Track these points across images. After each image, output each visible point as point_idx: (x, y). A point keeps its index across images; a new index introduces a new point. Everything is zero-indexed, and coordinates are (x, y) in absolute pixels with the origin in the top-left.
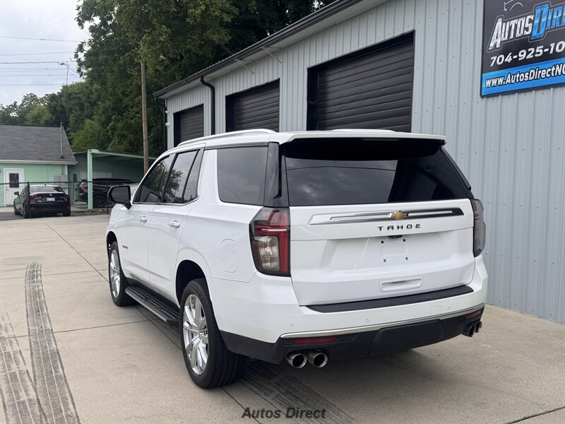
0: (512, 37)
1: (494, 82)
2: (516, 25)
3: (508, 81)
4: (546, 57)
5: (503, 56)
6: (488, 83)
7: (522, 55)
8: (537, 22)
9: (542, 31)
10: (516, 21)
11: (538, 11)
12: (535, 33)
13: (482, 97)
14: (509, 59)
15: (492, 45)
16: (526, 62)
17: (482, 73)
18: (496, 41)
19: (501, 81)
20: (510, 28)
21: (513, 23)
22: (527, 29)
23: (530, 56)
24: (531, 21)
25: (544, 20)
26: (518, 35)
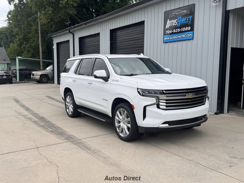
0: (172, 25)
1: (167, 38)
2: (173, 22)
3: (171, 38)
4: (180, 32)
5: (169, 31)
6: (165, 39)
7: (174, 31)
8: (178, 21)
9: (179, 24)
10: (173, 21)
11: (178, 18)
12: (178, 25)
13: (164, 43)
14: (171, 32)
15: (166, 27)
16: (175, 33)
17: (164, 36)
18: (167, 26)
19: (169, 38)
20: (171, 22)
21: (172, 21)
22: (175, 23)
23: (176, 31)
24: (177, 21)
25: (180, 21)
26: (173, 25)
